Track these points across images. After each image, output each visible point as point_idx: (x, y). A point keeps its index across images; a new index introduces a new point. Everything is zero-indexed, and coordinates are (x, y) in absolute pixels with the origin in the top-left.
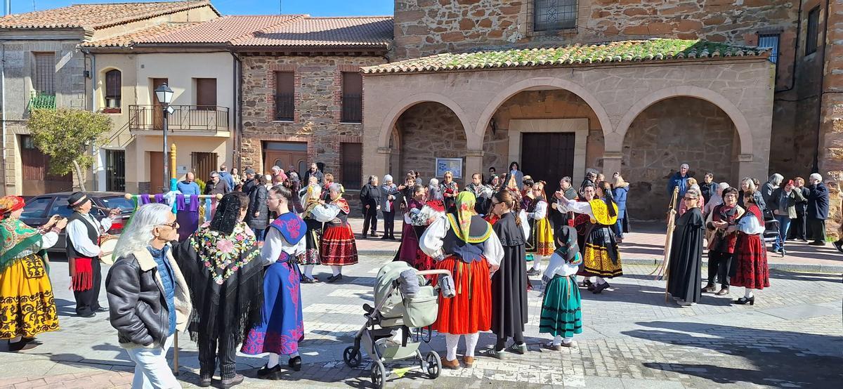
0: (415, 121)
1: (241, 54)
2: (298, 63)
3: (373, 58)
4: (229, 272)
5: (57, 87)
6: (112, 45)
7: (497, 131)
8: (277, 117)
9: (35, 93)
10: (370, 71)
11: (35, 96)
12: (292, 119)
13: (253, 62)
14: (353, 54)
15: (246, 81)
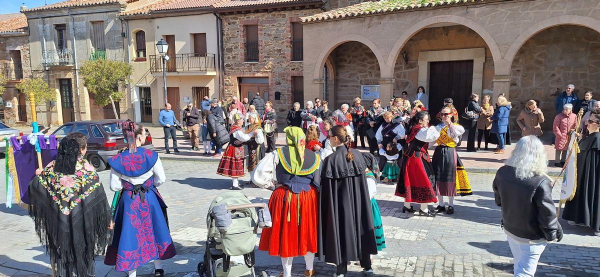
0: (346, 57)
1: (221, 14)
2: (260, 18)
3: (313, 10)
4: (73, 204)
5: (107, 45)
6: (137, 14)
7: (409, 62)
8: (248, 59)
9: (94, 50)
10: (307, 20)
11: (94, 52)
12: (258, 60)
13: (230, 19)
14: (299, 8)
15: (225, 34)
